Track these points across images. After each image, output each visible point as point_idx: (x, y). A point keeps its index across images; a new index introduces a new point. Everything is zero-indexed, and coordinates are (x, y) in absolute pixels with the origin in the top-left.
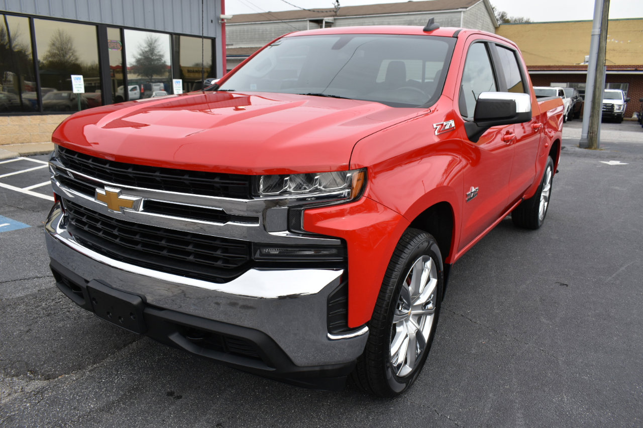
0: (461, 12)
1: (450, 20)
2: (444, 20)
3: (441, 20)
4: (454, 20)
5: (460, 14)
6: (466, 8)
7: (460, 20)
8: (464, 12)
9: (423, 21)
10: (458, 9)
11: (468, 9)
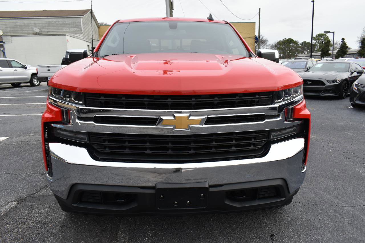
0: (80, 17)
1: (74, 22)
2: (71, 22)
3: (69, 22)
4: (77, 22)
5: (79, 19)
6: (83, 15)
7: (81, 22)
8: (82, 17)
9: (58, 22)
10: (78, 16)
11: (84, 16)
